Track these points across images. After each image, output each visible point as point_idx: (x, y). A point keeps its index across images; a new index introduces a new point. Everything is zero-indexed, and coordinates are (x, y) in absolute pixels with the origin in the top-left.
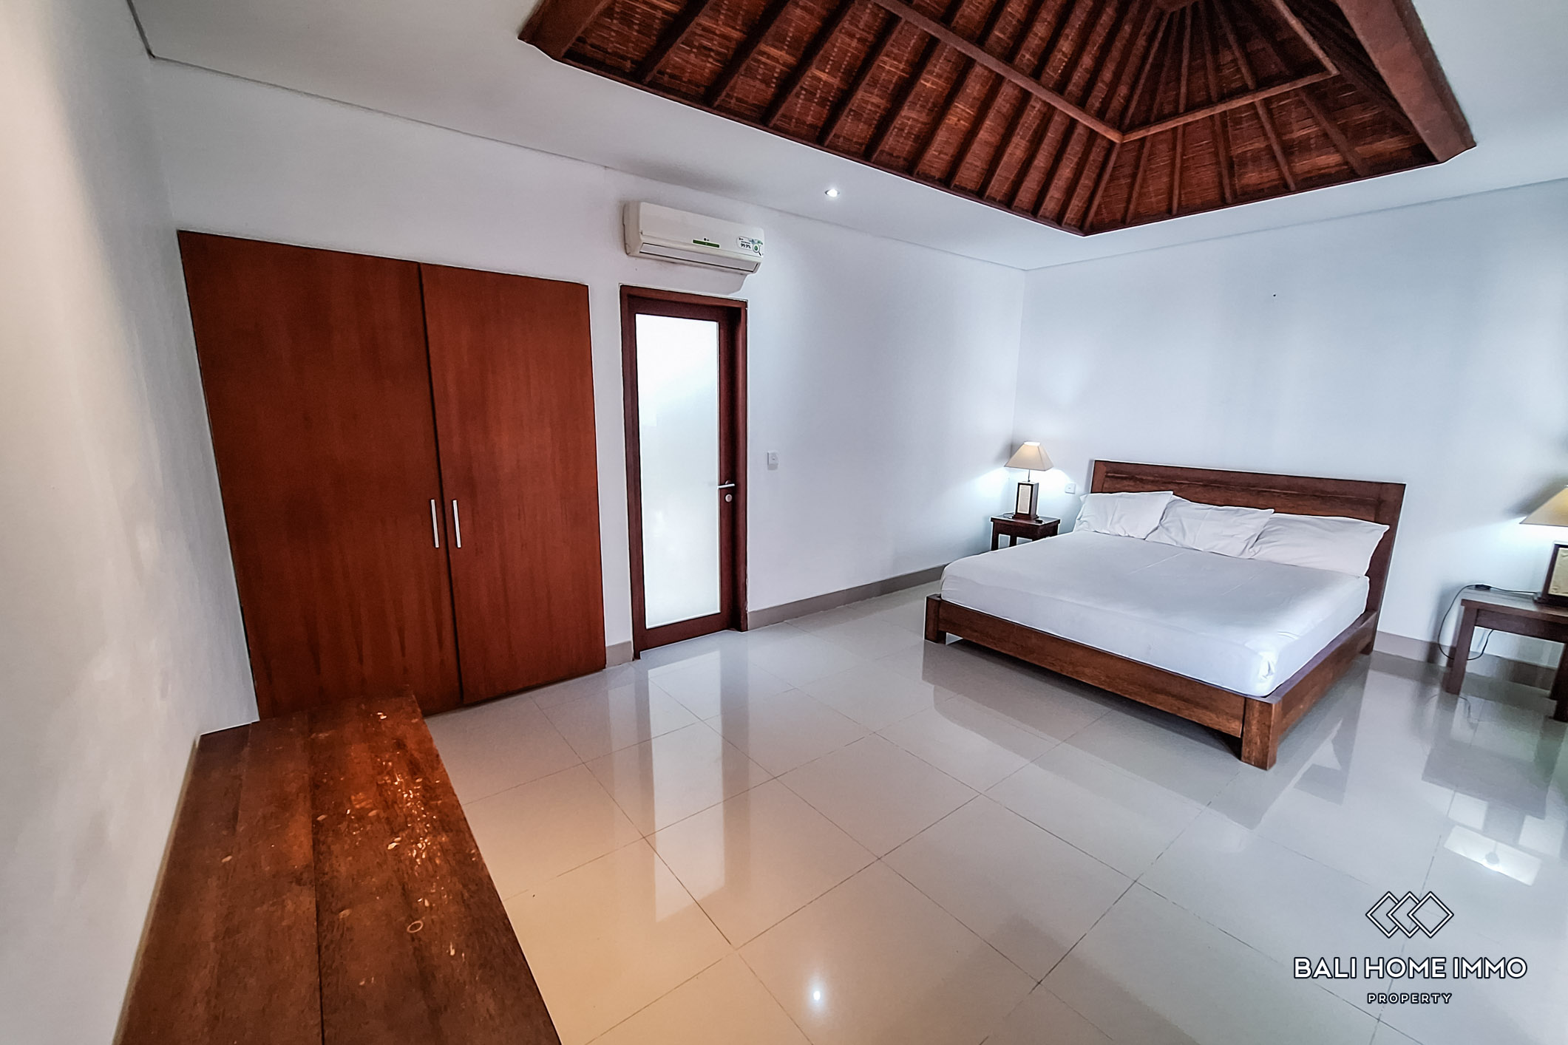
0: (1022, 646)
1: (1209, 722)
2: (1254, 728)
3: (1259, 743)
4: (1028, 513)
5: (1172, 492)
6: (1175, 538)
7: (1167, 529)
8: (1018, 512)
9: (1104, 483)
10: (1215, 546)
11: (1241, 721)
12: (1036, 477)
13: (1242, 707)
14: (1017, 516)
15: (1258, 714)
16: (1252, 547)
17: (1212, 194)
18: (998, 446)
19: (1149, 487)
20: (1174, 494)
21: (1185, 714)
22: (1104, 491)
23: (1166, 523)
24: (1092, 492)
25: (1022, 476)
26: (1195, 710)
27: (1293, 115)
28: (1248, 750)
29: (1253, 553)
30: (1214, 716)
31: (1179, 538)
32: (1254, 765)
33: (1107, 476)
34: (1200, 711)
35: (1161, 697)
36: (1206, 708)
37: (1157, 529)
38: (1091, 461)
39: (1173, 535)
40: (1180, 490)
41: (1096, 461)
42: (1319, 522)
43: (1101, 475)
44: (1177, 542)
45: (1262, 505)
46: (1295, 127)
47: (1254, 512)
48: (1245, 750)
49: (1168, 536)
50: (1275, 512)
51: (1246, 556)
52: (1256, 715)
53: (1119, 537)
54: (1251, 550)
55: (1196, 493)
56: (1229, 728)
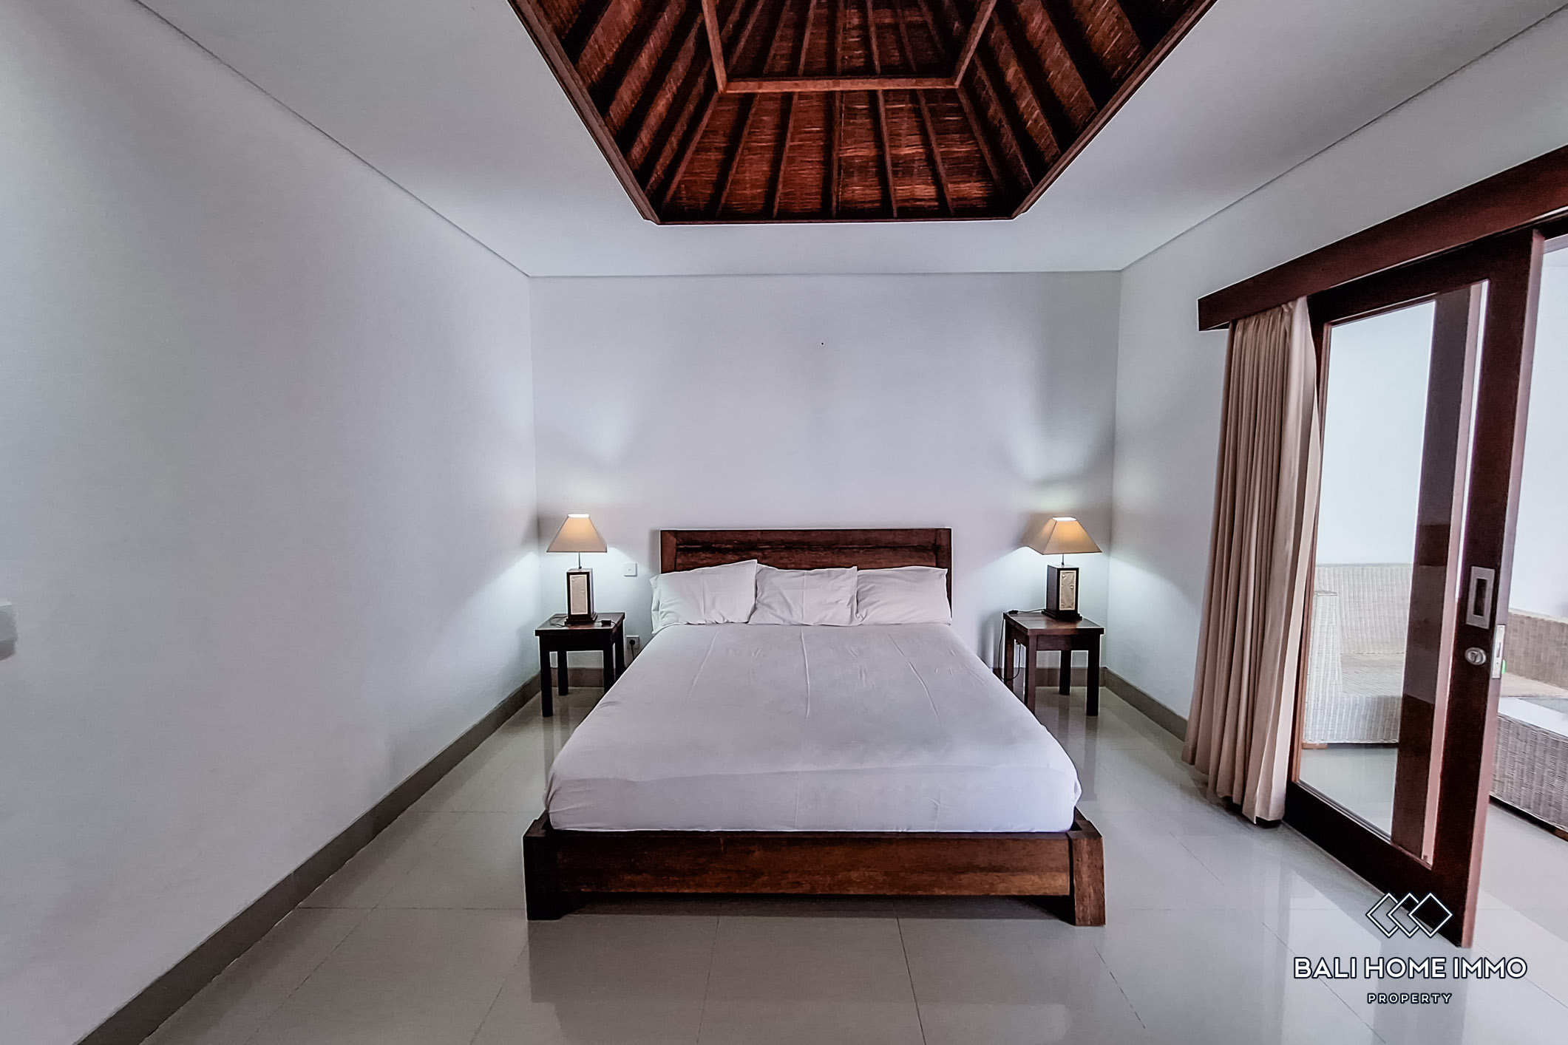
0: (738, 871)
1: (1029, 888)
2: (1085, 879)
3: (1092, 895)
4: (587, 613)
5: (756, 561)
6: (782, 616)
7: (769, 606)
8: (572, 613)
9: (676, 558)
10: (825, 617)
11: (1069, 873)
12: (589, 561)
13: (1068, 854)
14: (573, 619)
15: (1087, 856)
16: (857, 612)
17: (814, 203)
18: (522, 522)
19: (730, 557)
20: (758, 562)
21: (1001, 889)
22: (678, 568)
23: (764, 599)
24: (662, 573)
25: (569, 561)
26: (1012, 878)
27: (905, 126)
28: (1081, 908)
29: (861, 619)
30: (1036, 878)
31: (786, 615)
32: (1091, 925)
33: (678, 550)
34: (1017, 878)
35: (965, 879)
36: (1024, 870)
37: (755, 608)
38: (653, 533)
39: (778, 613)
40: (765, 557)
41: (662, 531)
42: (899, 573)
43: (671, 549)
44: (784, 621)
45: (847, 563)
46: (904, 141)
47: (843, 573)
48: (1078, 909)
49: (772, 614)
50: (858, 570)
51: (857, 622)
52: (1085, 856)
53: (717, 626)
54: (858, 615)
55: (781, 558)
56: (1056, 887)
